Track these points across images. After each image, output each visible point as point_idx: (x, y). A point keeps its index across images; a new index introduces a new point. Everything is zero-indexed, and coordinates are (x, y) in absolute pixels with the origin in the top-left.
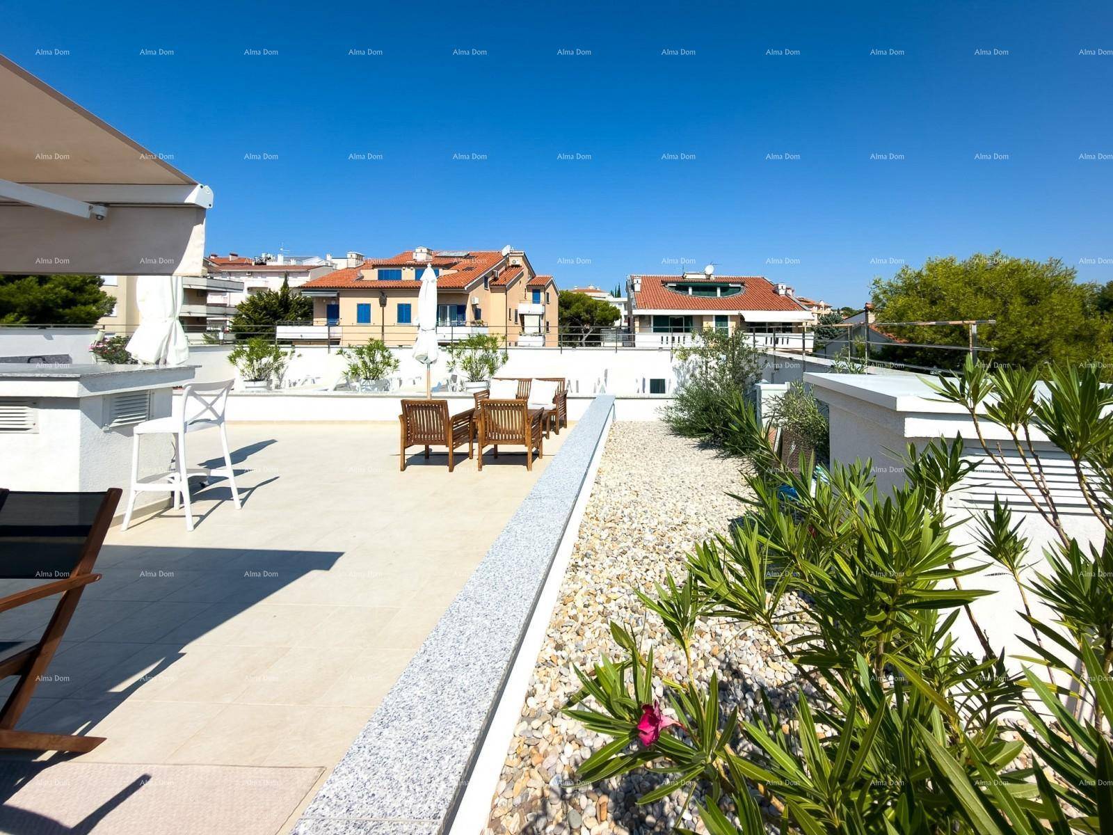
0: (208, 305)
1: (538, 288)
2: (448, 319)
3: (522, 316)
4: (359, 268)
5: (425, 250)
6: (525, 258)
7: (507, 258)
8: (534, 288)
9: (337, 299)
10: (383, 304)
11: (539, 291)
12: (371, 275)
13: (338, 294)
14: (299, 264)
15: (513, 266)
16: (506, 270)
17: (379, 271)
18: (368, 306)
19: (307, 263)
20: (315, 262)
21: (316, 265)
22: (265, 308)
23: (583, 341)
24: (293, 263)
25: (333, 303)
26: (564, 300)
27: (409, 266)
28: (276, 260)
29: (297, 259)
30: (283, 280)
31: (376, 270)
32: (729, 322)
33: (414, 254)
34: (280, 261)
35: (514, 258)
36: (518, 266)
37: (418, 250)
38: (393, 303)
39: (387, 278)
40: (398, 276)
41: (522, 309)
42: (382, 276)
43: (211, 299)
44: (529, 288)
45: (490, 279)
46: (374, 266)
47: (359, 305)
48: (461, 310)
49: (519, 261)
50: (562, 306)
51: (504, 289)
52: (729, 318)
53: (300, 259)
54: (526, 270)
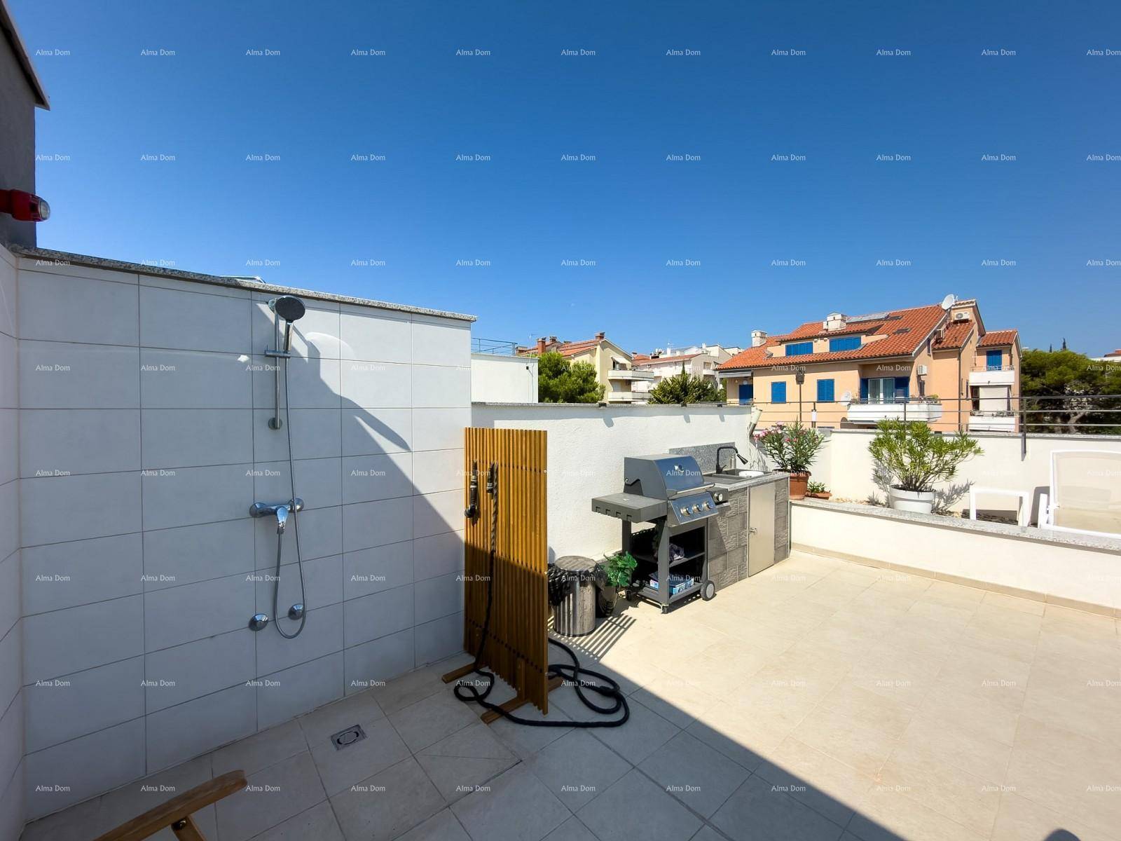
0: (634, 392)
1: (998, 348)
2: (882, 395)
3: (975, 390)
4: (763, 346)
5: (839, 317)
6: (976, 310)
7: (948, 311)
8: (991, 349)
9: (751, 378)
10: (800, 381)
11: (999, 353)
12: (779, 351)
13: (752, 374)
14: (683, 354)
15: (956, 322)
16: (947, 328)
17: (787, 347)
18: (783, 385)
19: (688, 353)
20: (694, 351)
21: (695, 353)
22: (671, 392)
23: (1072, 423)
24: (678, 354)
25: (745, 383)
26: (1029, 365)
27: (822, 337)
28: (666, 353)
29: (680, 350)
30: (682, 368)
31: (784, 346)
33: (825, 323)
34: (669, 355)
35: (957, 312)
36: (966, 321)
37: (829, 318)
38: (812, 379)
39: (796, 353)
40: (809, 349)
41: (975, 378)
42: (789, 351)
43: (634, 387)
44: (980, 350)
45: (932, 341)
46: (782, 342)
47: (774, 384)
48: (902, 383)
49: (967, 314)
50: (1026, 373)
51: (956, 351)
53: (683, 350)
54: (976, 327)
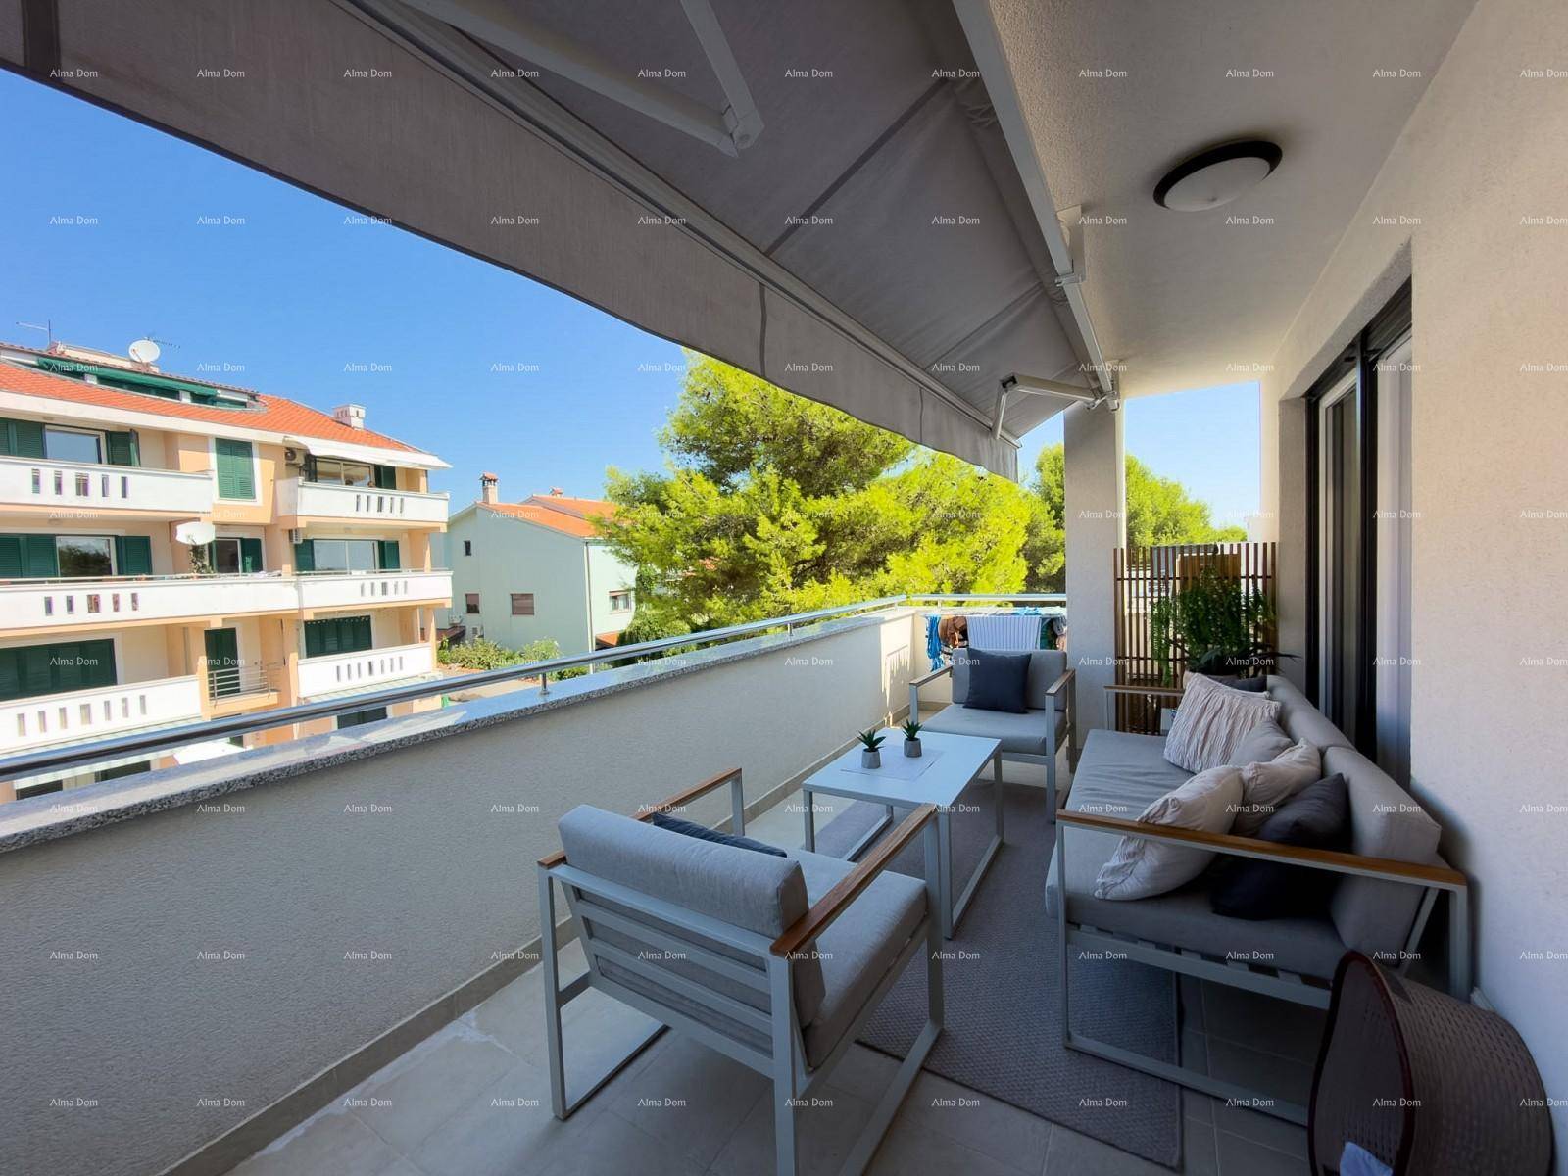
32: (256, 461)
52: (255, 450)
